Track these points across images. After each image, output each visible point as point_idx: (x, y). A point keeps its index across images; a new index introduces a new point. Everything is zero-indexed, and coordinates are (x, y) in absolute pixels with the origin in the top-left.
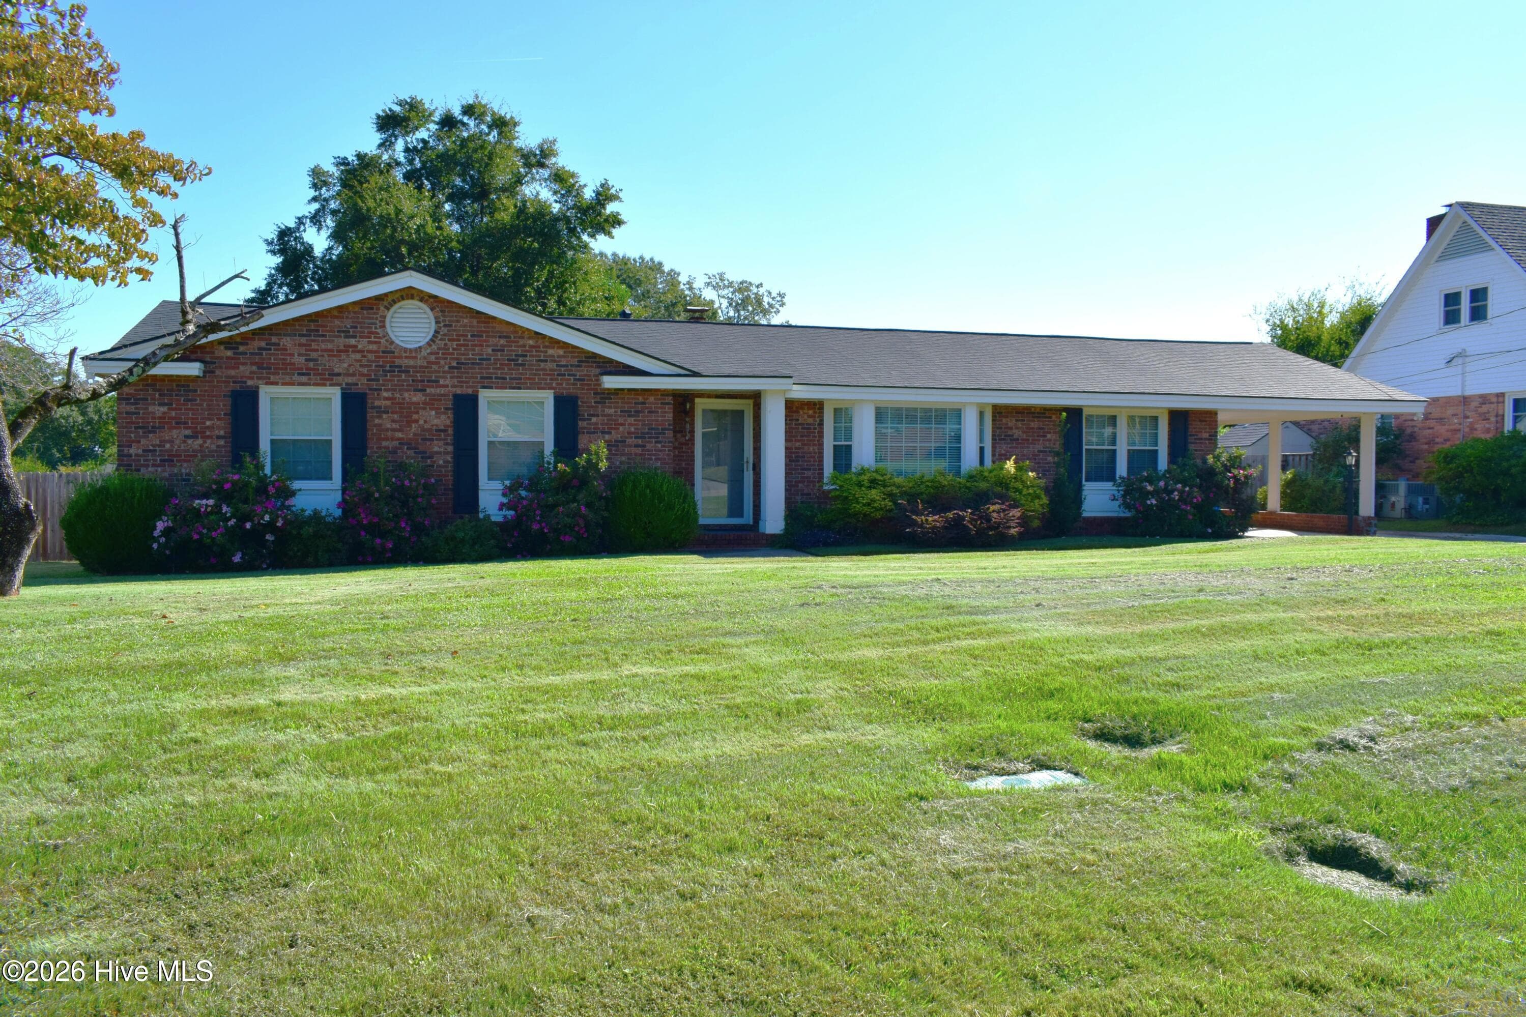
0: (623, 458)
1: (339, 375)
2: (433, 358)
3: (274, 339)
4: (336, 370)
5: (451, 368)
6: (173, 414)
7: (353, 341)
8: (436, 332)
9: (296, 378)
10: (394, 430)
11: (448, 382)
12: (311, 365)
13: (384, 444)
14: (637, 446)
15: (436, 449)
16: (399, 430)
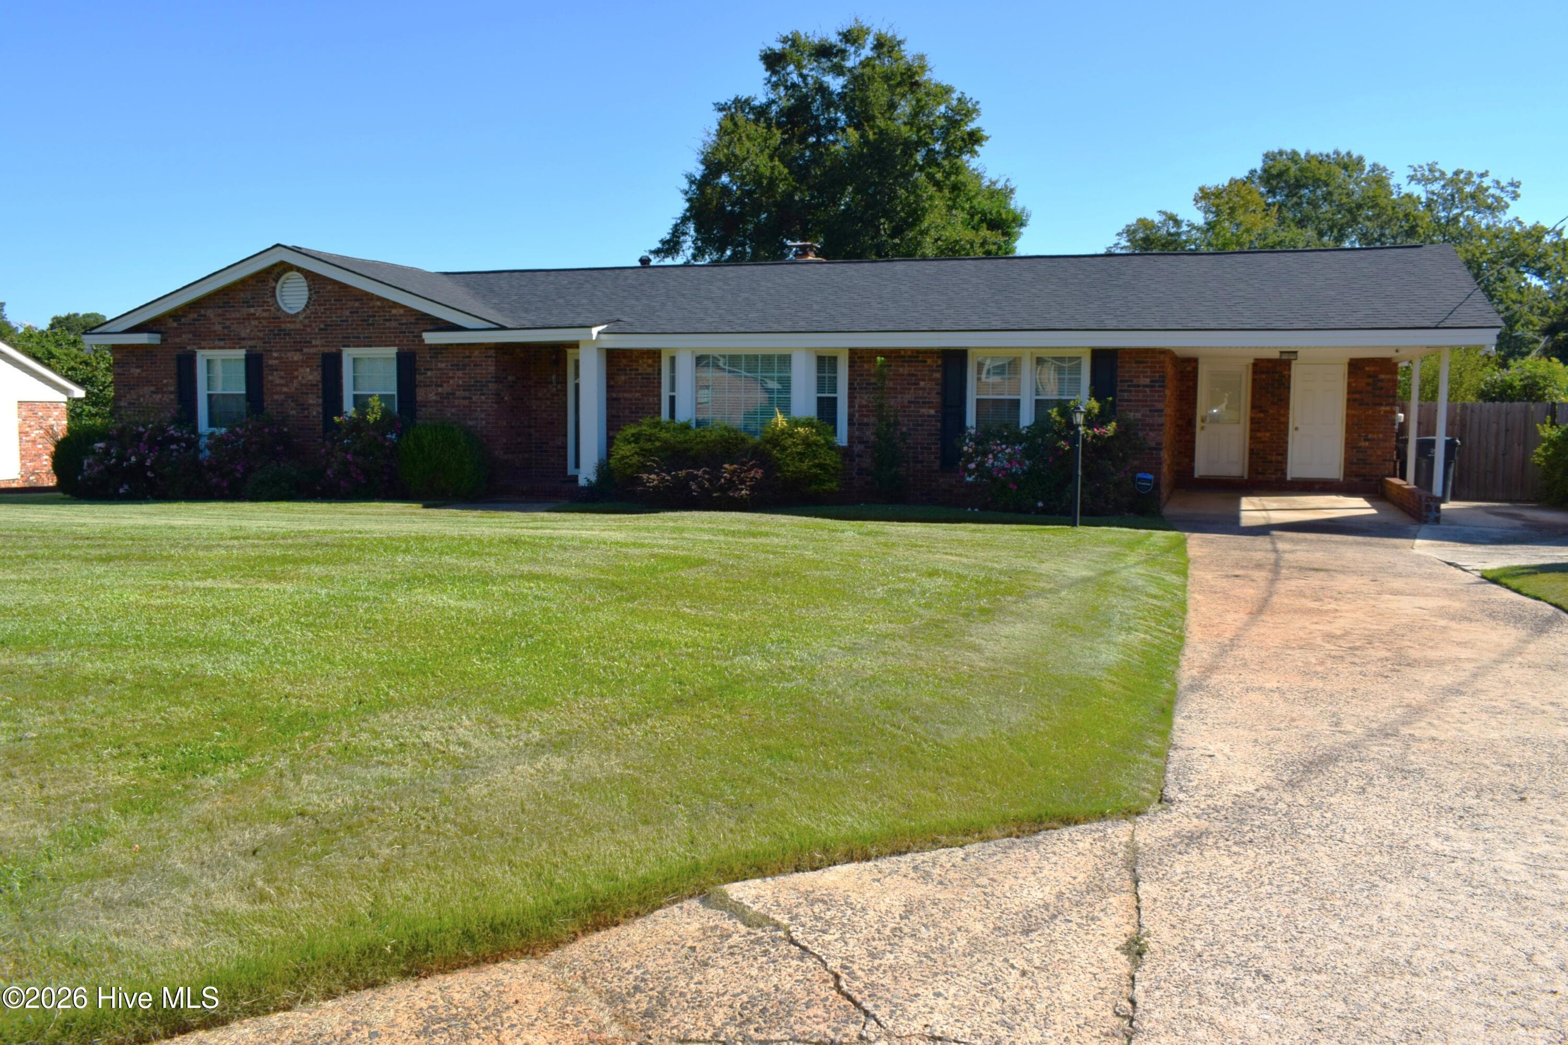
0: (453, 410)
1: (244, 339)
2: (307, 321)
3: (203, 312)
4: (243, 335)
5: (321, 329)
6: (144, 374)
7: (252, 310)
8: (310, 298)
9: (217, 343)
10: (282, 385)
11: (318, 342)
12: (226, 331)
13: (276, 397)
14: (464, 398)
15: (311, 402)
16: (286, 385)
